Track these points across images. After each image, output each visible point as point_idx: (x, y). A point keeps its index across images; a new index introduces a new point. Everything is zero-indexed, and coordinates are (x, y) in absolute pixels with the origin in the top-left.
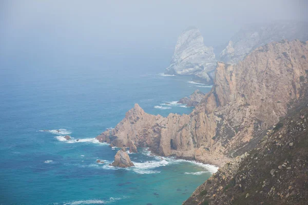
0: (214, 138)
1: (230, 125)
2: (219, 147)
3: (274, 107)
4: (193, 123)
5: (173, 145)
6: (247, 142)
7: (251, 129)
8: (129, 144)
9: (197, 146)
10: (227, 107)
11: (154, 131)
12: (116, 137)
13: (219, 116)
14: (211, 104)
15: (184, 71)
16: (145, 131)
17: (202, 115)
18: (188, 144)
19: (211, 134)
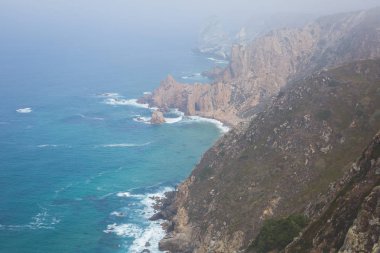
0: (229, 103)
1: (242, 92)
2: (233, 110)
3: (276, 80)
4: (213, 90)
5: (197, 108)
6: (255, 106)
7: (258, 96)
8: (163, 106)
9: (216, 108)
10: (240, 79)
11: (183, 96)
12: (153, 100)
13: (233, 86)
14: (227, 76)
15: (206, 50)
16: (176, 96)
17: (220, 84)
18: (209, 106)
19: (227, 99)
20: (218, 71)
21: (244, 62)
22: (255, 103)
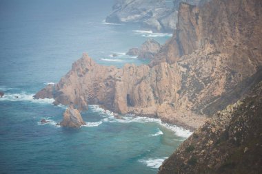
0: (179, 92)
1: (198, 76)
2: (185, 102)
3: (250, 55)
4: (154, 74)
5: (130, 102)
6: (219, 96)
7: (223, 81)
8: (78, 101)
9: (159, 101)
10: (194, 56)
11: (107, 85)
12: (62, 93)
13: (184, 66)
14: (172, 54)
15: (129, 18)
16: (96, 85)
17: (164, 65)
18: (148, 99)
19: (175, 88)
20: (154, 49)
22: (219, 91)
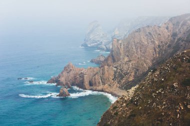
0: (113, 79)
1: (121, 71)
2: (116, 84)
3: (145, 62)
4: (101, 71)
5: (91, 84)
6: (131, 81)
7: (133, 74)
8: (67, 84)
9: (104, 84)
10: (119, 63)
11: (80, 76)
12: (59, 81)
13: (115, 67)
14: (110, 62)
15: (92, 45)
16: (75, 76)
17: (106, 67)
18: (99, 83)
19: (111, 77)
21: (122, 51)
22: (131, 79)
